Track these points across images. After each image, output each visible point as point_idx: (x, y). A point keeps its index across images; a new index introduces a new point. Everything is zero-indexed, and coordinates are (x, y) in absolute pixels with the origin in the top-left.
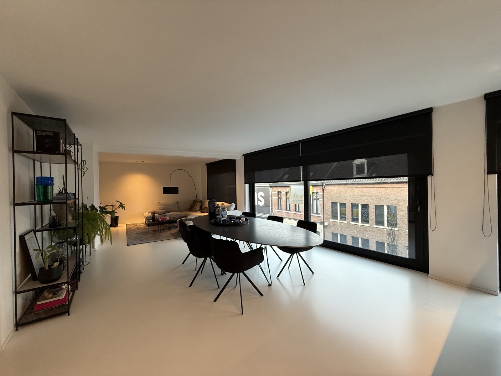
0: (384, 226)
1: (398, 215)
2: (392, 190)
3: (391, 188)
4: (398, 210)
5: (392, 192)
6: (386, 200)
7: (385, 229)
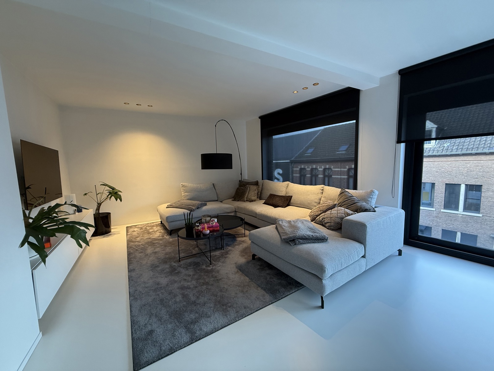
0: (458, 210)
1: (483, 197)
2: (478, 164)
3: (475, 162)
4: (485, 191)
5: (478, 166)
6: (465, 177)
7: (459, 215)
